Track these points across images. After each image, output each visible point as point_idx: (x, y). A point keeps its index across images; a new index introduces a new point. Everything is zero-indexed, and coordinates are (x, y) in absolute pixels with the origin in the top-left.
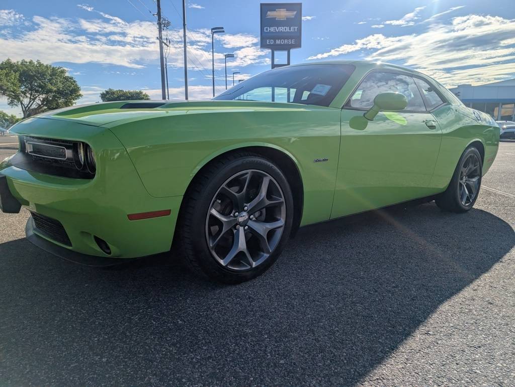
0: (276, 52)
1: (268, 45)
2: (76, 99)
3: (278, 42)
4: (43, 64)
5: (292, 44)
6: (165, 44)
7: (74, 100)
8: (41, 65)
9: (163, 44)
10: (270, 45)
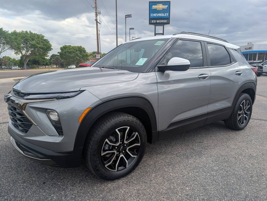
0: (156, 27)
1: (153, 23)
2: (49, 51)
3: (158, 21)
4: (32, 33)
5: (165, 23)
6: (99, 23)
7: (48, 51)
8: (31, 33)
9: (98, 23)
10: (154, 23)
